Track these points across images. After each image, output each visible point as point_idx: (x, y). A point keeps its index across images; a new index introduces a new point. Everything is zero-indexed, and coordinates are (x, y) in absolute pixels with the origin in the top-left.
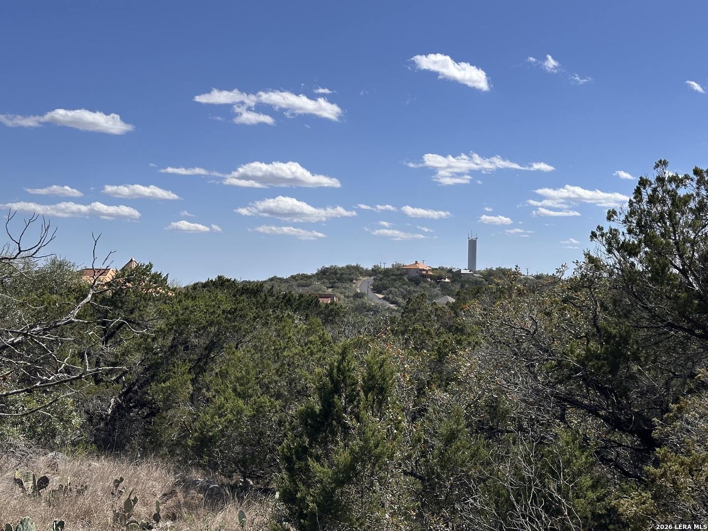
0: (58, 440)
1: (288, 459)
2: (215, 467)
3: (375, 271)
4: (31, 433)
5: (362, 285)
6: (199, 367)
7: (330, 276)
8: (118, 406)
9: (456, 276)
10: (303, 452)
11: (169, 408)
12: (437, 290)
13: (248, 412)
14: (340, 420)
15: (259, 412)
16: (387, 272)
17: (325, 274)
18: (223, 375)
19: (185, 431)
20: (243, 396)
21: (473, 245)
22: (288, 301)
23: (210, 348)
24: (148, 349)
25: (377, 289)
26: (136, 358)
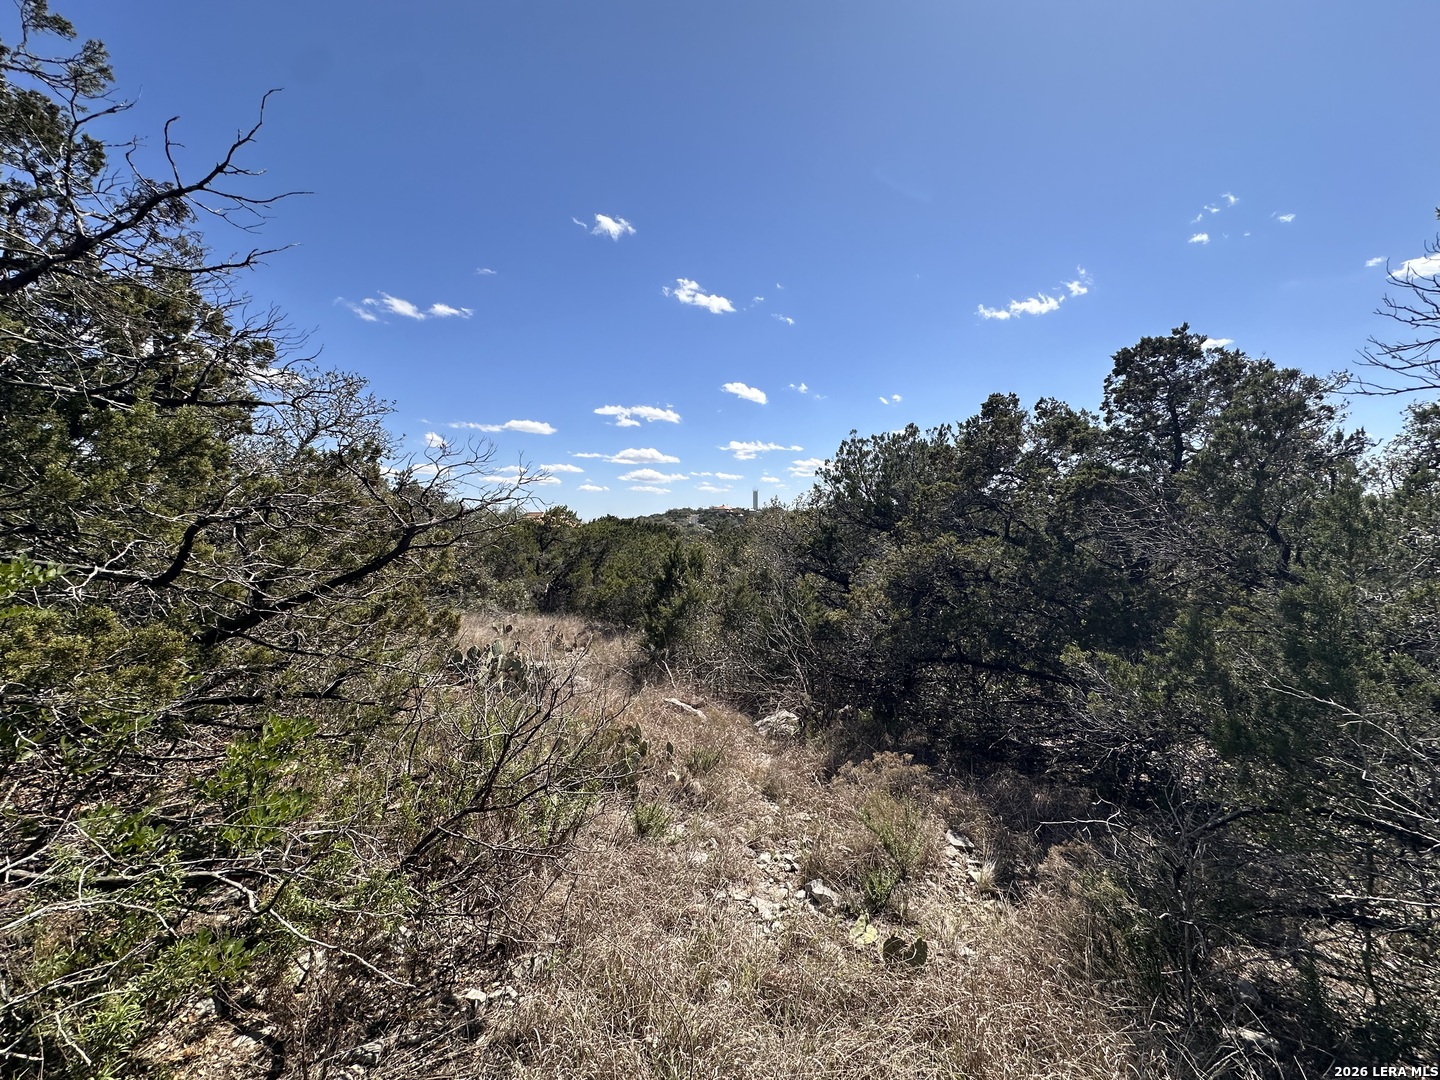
0: (517, 607)
1: (647, 607)
2: (608, 619)
3: (700, 511)
4: (501, 603)
5: (692, 519)
6: (597, 564)
7: (673, 514)
8: (551, 589)
9: (747, 513)
10: (655, 602)
11: (579, 587)
12: (736, 521)
13: (625, 585)
14: (676, 583)
15: (631, 586)
16: (706, 511)
17: (670, 513)
18: (611, 567)
19: (590, 599)
20: (623, 578)
21: (755, 494)
22: (648, 527)
23: (603, 553)
24: (567, 555)
25: (701, 522)
26: (560, 561)
